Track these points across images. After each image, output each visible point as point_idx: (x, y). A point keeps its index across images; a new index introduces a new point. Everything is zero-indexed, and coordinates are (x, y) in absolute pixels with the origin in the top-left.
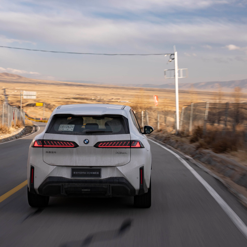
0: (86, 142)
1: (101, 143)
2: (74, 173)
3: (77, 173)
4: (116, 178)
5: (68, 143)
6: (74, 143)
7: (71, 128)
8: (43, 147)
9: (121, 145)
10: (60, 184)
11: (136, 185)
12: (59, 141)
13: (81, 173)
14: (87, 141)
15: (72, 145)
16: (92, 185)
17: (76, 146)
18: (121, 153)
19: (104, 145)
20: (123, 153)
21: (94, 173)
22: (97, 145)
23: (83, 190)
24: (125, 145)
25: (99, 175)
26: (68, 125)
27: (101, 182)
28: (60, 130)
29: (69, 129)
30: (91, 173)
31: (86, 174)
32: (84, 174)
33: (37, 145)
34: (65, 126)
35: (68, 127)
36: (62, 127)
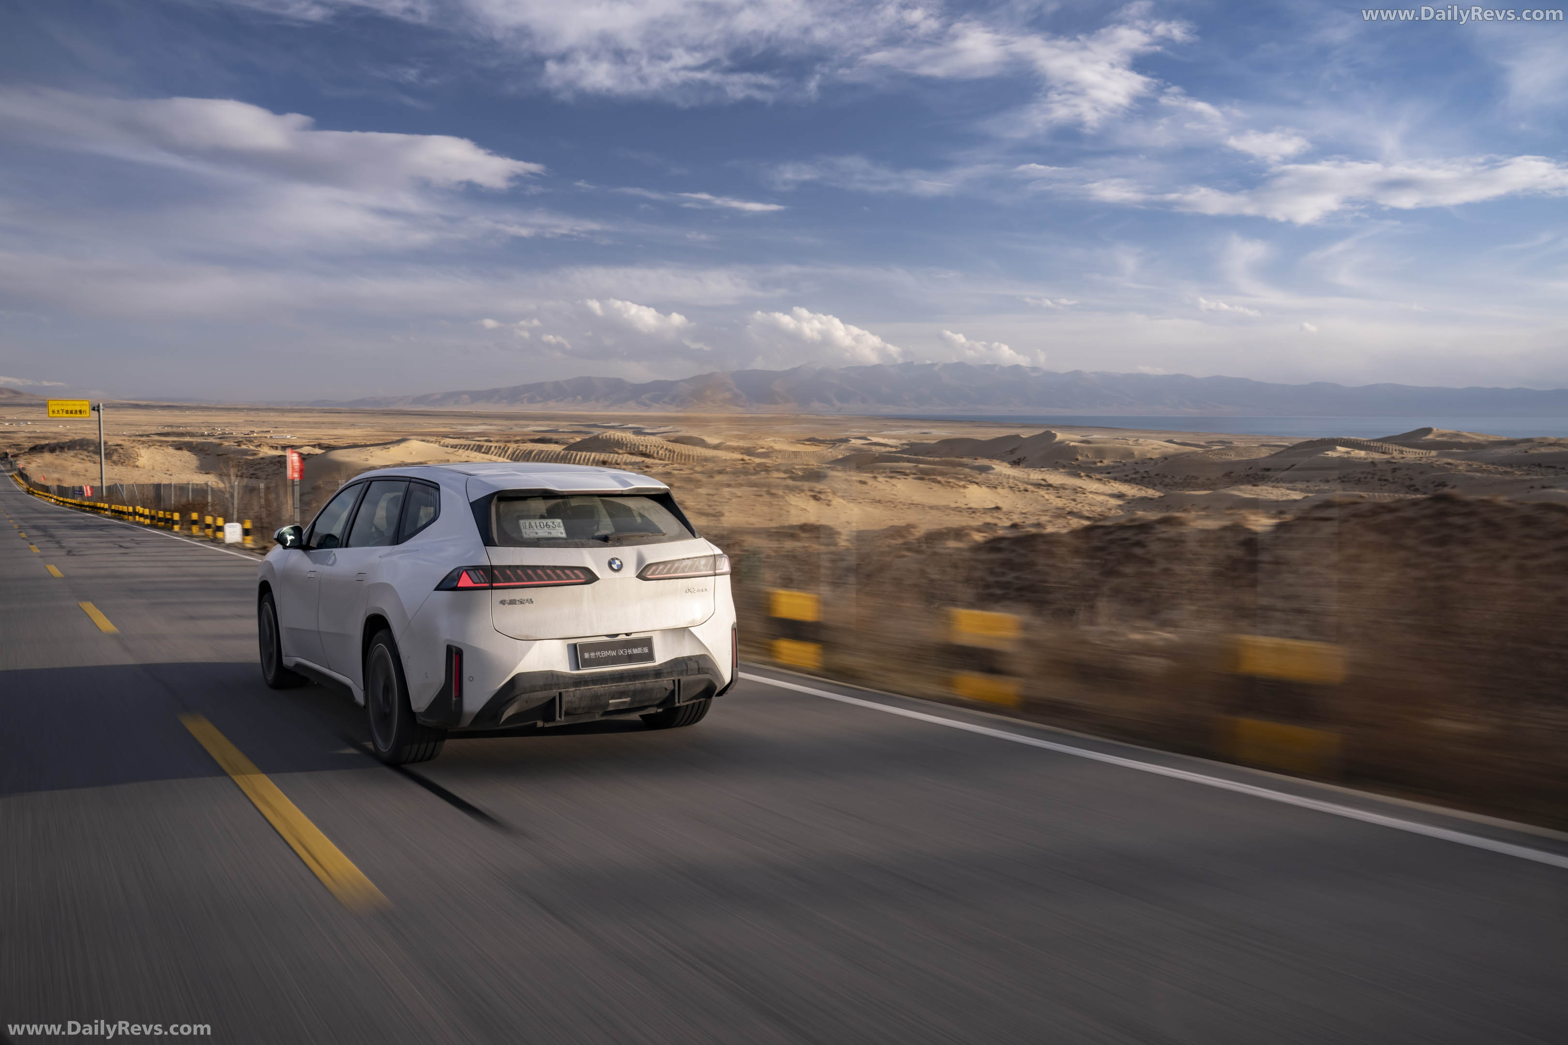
0: (615, 566)
1: (654, 568)
2: (586, 655)
3: (593, 654)
4: (690, 658)
5: (567, 572)
6: (586, 570)
7: (557, 528)
8: (491, 588)
10: (555, 692)
12: (543, 568)
13: (605, 654)
14: (618, 562)
15: (580, 578)
16: (638, 684)
17: (590, 577)
18: (696, 591)
19: (661, 573)
20: (700, 591)
21: (636, 651)
22: (643, 574)
23: (610, 701)
24: (705, 568)
25: (650, 657)
26: (544, 522)
27: (658, 673)
28: (529, 535)
29: (552, 531)
30: (628, 653)
31: (615, 655)
32: (612, 655)
33: (470, 584)
34: (538, 524)
35: (546, 525)
36: (528, 527)
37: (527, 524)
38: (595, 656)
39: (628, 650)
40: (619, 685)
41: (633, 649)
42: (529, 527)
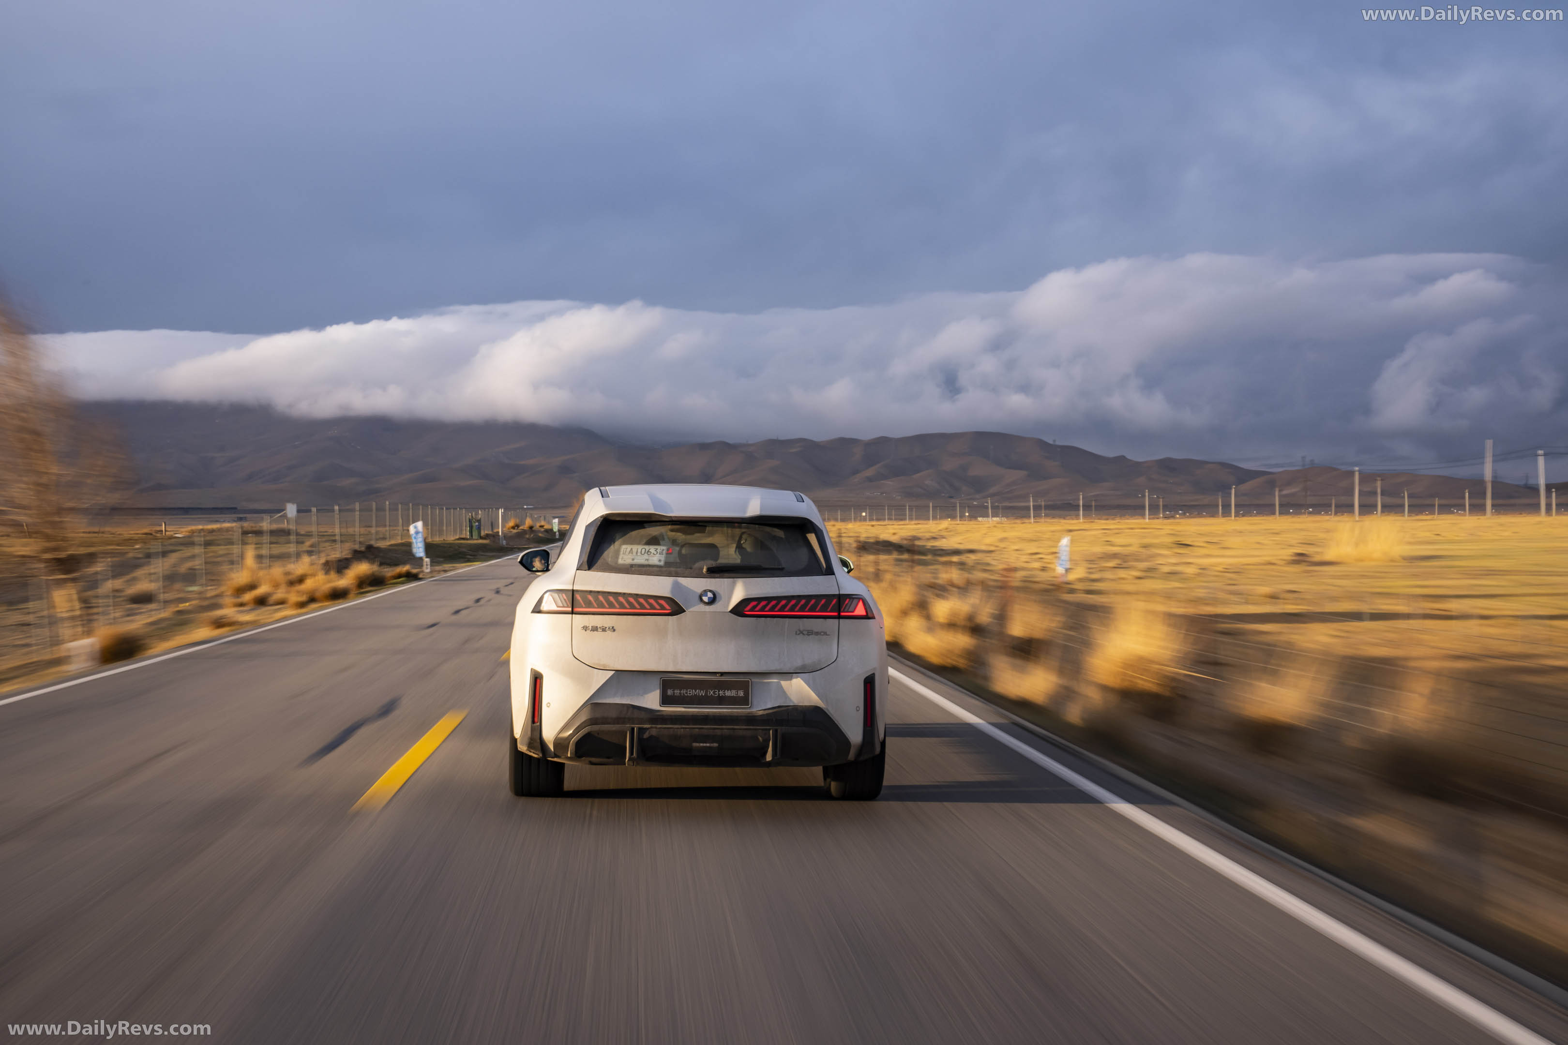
0: (705, 599)
1: (755, 603)
2: (670, 692)
3: (677, 692)
5: (652, 601)
6: (670, 601)
7: (656, 556)
8: (572, 613)
9: (813, 609)
10: (627, 726)
11: (854, 733)
12: (625, 596)
13: (691, 692)
14: (710, 595)
15: (667, 610)
16: (725, 729)
17: (676, 609)
18: (810, 633)
19: (762, 610)
20: (817, 634)
21: (728, 693)
22: (739, 610)
23: (695, 745)
24: (824, 608)
25: (745, 701)
26: (647, 547)
27: (751, 720)
28: (625, 561)
29: (650, 558)
30: (719, 694)
31: (703, 695)
32: (700, 695)
33: (554, 608)
34: (639, 551)
35: (648, 551)
36: (627, 553)
37: (629, 550)
38: (680, 693)
39: (719, 691)
40: (702, 728)
41: (726, 691)
42: (629, 553)
